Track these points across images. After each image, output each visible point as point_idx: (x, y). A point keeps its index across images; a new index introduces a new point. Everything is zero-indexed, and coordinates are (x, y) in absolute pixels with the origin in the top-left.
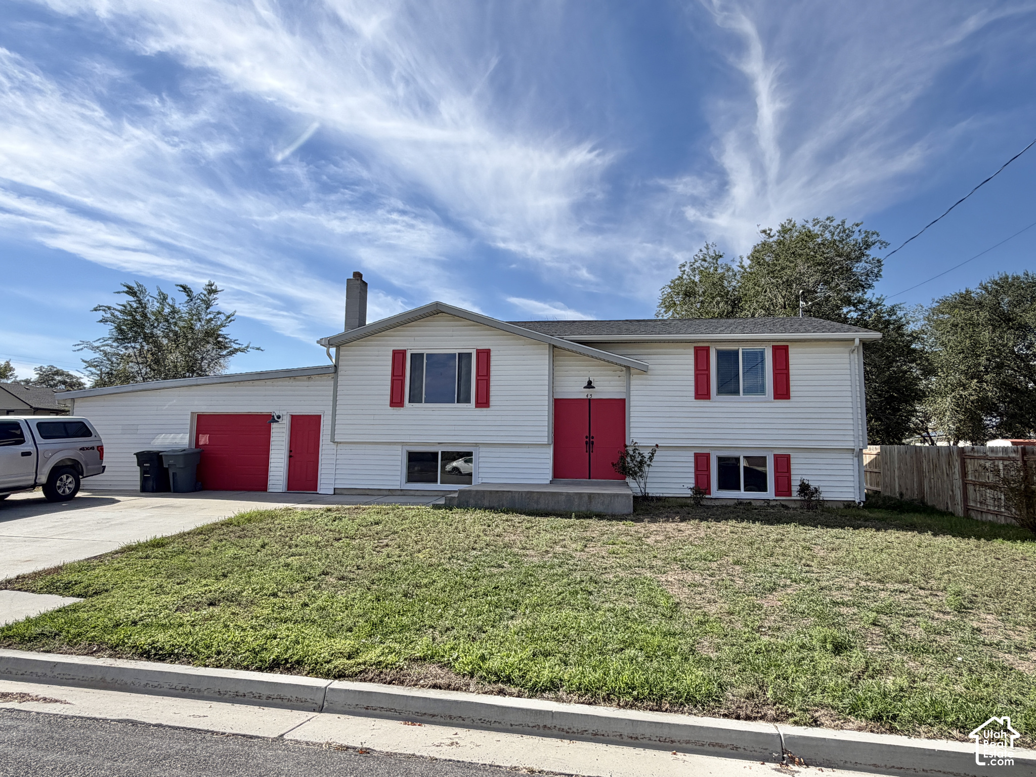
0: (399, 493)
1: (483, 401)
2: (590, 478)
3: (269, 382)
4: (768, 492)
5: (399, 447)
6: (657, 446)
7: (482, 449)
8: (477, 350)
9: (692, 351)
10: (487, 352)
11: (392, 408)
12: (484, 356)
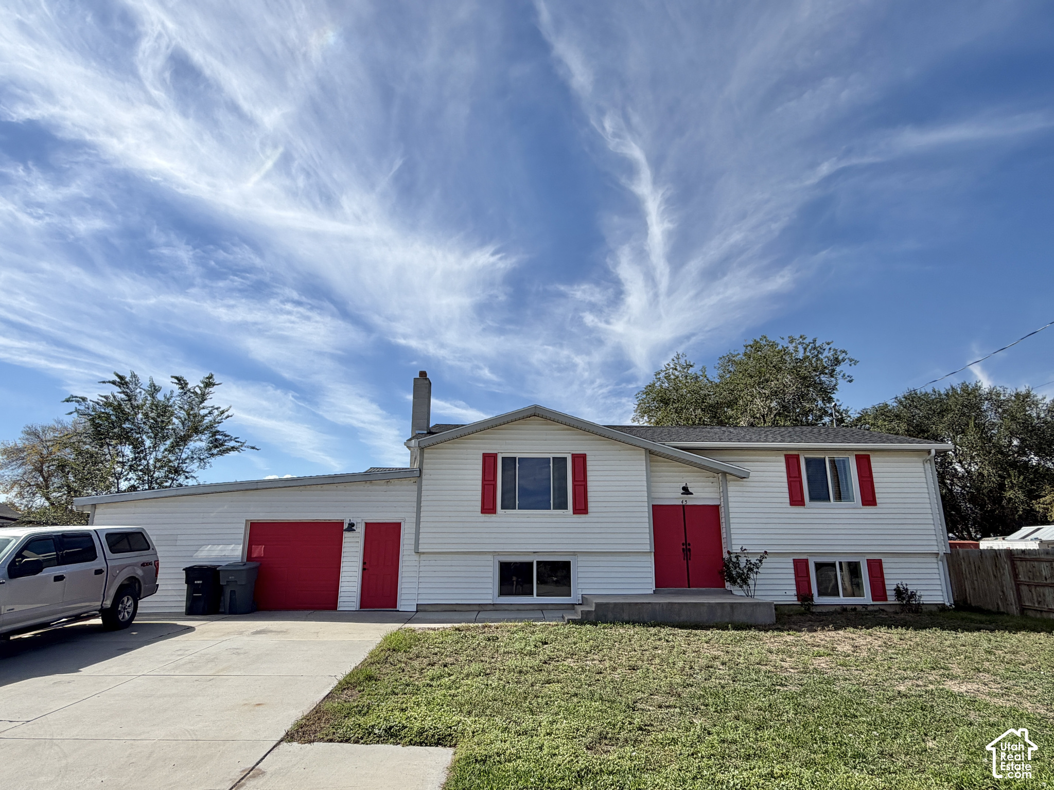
0: (492, 608)
1: (581, 508)
2: (689, 587)
3: (341, 487)
4: (865, 597)
5: (490, 557)
6: (766, 552)
7: (580, 558)
8: (572, 454)
9: (783, 459)
10: (584, 457)
11: (484, 515)
12: (580, 461)
